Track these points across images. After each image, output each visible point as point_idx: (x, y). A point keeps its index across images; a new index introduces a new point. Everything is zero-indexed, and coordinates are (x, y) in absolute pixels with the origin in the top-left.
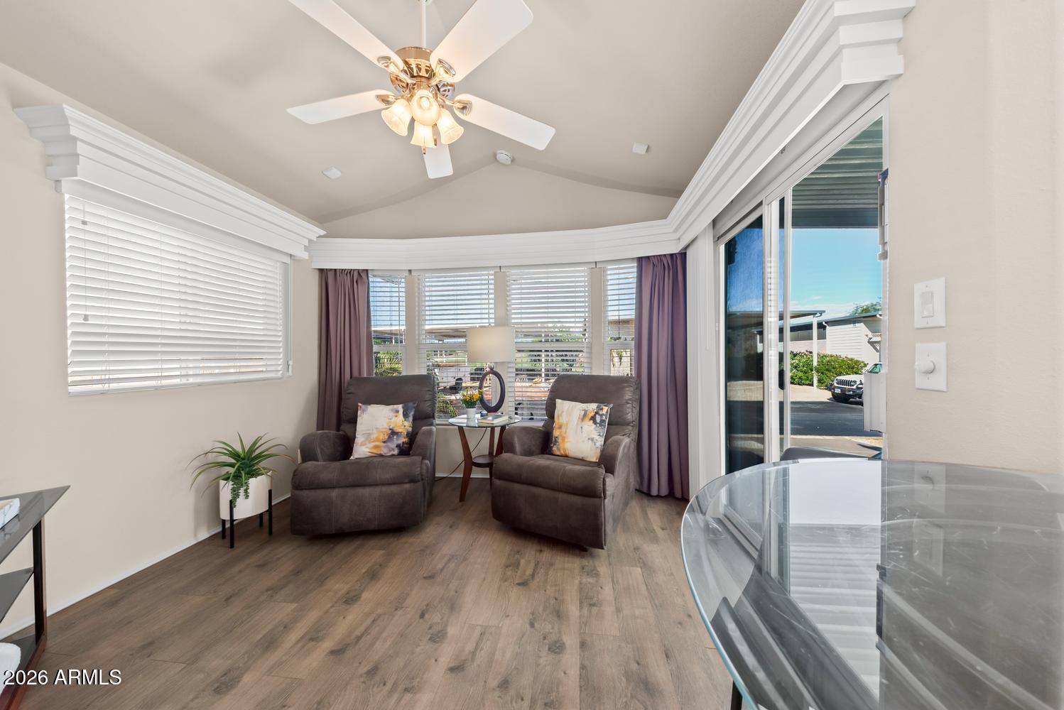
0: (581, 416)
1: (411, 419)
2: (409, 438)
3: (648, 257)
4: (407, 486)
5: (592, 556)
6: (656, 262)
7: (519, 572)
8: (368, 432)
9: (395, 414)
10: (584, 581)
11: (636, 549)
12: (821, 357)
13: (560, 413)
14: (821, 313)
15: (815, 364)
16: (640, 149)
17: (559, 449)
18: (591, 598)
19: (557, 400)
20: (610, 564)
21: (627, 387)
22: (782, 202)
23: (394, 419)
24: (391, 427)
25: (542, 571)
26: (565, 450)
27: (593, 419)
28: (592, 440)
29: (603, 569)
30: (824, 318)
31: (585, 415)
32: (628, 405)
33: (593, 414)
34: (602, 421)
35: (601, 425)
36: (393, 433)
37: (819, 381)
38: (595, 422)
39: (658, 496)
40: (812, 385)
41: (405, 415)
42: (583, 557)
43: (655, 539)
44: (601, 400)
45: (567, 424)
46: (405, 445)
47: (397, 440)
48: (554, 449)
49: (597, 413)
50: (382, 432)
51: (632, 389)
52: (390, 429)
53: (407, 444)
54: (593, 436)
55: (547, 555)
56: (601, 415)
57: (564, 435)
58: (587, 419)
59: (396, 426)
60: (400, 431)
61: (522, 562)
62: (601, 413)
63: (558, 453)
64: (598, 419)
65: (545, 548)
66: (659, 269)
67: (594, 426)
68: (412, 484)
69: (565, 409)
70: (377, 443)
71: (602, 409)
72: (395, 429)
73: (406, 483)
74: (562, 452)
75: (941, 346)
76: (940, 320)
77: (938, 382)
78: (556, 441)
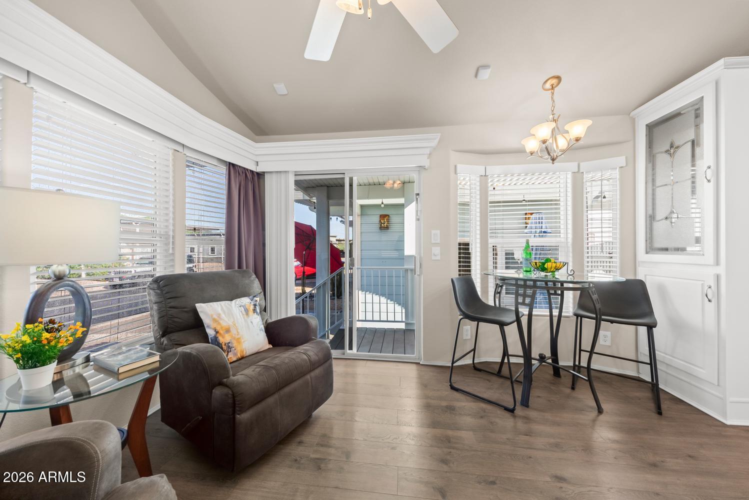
0: (242, 312)
3: (235, 165)
6: (240, 172)
13: (215, 316)
16: (284, 91)
17: (235, 354)
19: (196, 305)
22: (351, 179)
26: (240, 352)
31: (246, 310)
33: (252, 307)
45: (233, 325)
48: (229, 357)
57: (236, 336)
58: (251, 313)
63: (234, 359)
66: (243, 178)
71: (256, 300)
74: (239, 356)
75: (439, 248)
76: (438, 241)
77: (438, 258)
78: (229, 347)
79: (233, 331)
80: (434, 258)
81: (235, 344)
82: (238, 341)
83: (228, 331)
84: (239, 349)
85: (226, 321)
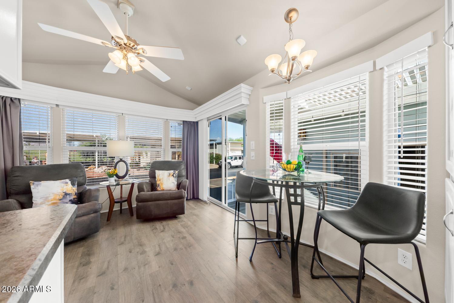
0: (168, 175)
1: (76, 186)
2: (77, 196)
3: (186, 121)
4: (92, 215)
5: (179, 218)
6: (189, 123)
7: (158, 230)
8: (46, 196)
9: (66, 184)
10: (181, 224)
11: (191, 213)
12: (216, 154)
13: (158, 175)
14: (216, 140)
15: (214, 157)
16: (189, 89)
17: (160, 188)
18: (186, 226)
19: (156, 171)
20: (186, 218)
21: (183, 164)
22: (226, 117)
23: (65, 187)
24: (64, 191)
25: (166, 227)
26: (163, 188)
27: (173, 175)
28: (173, 183)
29: (185, 220)
30: (217, 142)
31: (170, 175)
32: (183, 170)
33: (172, 174)
34: (176, 176)
35: (176, 177)
36: (66, 194)
37: (216, 162)
38: (174, 177)
39: (190, 199)
40: (213, 163)
41: (73, 184)
42: (177, 219)
43: (195, 209)
44: (174, 169)
45: (163, 178)
46: (75, 199)
47: (69, 197)
48: (158, 188)
49: (174, 173)
50: (57, 195)
51: (184, 165)
52: (64, 193)
53: (76, 198)
54: (173, 182)
55: (164, 223)
56: (176, 174)
57: (162, 183)
58: (171, 176)
59: (68, 190)
60: (70, 192)
61: (157, 227)
62: (175, 173)
63: (160, 190)
64: (175, 175)
65: (163, 222)
66: (190, 126)
67: (173, 178)
68: (95, 214)
69: (161, 173)
70: (55, 201)
71: (176, 172)
72: (66, 192)
73: (92, 214)
74: (162, 189)
75: (254, 152)
76: (254, 148)
77: (254, 158)
78: (158, 185)
79: (161, 181)
80: (252, 158)
81: (160, 185)
82: (162, 184)
83: (160, 180)
84: (161, 187)
85: (161, 177)
